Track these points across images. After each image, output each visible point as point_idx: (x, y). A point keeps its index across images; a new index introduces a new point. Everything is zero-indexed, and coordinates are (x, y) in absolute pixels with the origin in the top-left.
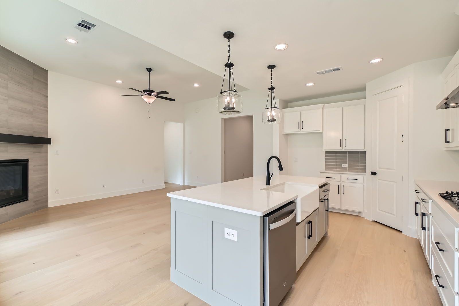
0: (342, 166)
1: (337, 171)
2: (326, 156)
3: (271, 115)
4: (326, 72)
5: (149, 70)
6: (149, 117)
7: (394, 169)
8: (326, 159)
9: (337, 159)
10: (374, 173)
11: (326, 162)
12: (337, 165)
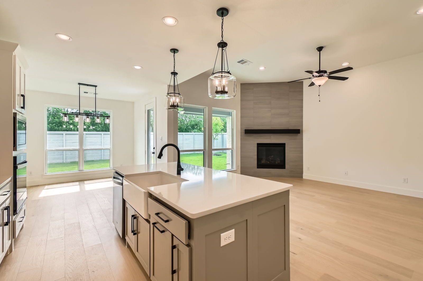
5: (320, 49)
6: (320, 101)
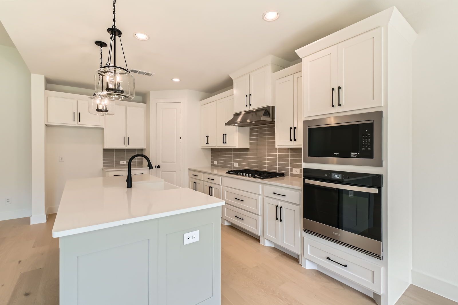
0: (121, 163)
1: (116, 168)
2: (104, 154)
3: (100, 104)
4: (140, 73)
7: (174, 162)
8: (104, 157)
9: (116, 157)
10: (159, 167)
11: (104, 160)
12: (116, 163)
